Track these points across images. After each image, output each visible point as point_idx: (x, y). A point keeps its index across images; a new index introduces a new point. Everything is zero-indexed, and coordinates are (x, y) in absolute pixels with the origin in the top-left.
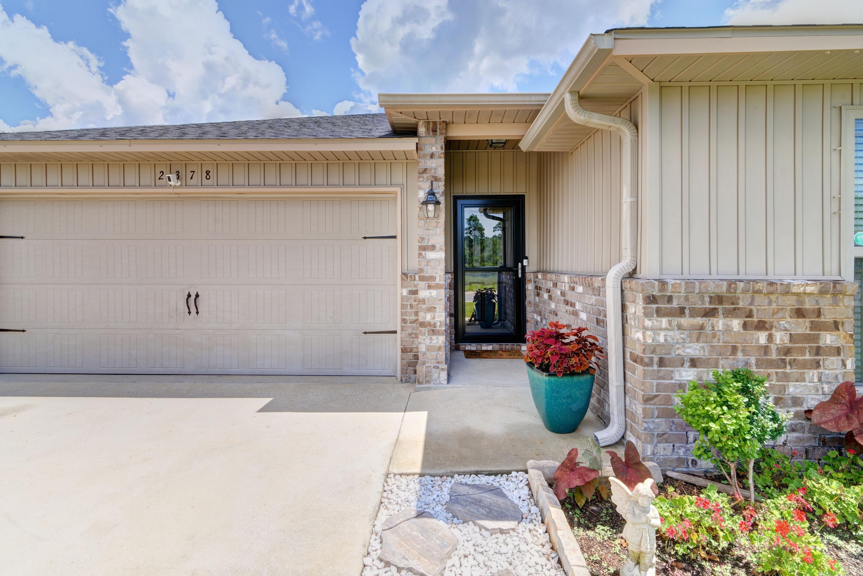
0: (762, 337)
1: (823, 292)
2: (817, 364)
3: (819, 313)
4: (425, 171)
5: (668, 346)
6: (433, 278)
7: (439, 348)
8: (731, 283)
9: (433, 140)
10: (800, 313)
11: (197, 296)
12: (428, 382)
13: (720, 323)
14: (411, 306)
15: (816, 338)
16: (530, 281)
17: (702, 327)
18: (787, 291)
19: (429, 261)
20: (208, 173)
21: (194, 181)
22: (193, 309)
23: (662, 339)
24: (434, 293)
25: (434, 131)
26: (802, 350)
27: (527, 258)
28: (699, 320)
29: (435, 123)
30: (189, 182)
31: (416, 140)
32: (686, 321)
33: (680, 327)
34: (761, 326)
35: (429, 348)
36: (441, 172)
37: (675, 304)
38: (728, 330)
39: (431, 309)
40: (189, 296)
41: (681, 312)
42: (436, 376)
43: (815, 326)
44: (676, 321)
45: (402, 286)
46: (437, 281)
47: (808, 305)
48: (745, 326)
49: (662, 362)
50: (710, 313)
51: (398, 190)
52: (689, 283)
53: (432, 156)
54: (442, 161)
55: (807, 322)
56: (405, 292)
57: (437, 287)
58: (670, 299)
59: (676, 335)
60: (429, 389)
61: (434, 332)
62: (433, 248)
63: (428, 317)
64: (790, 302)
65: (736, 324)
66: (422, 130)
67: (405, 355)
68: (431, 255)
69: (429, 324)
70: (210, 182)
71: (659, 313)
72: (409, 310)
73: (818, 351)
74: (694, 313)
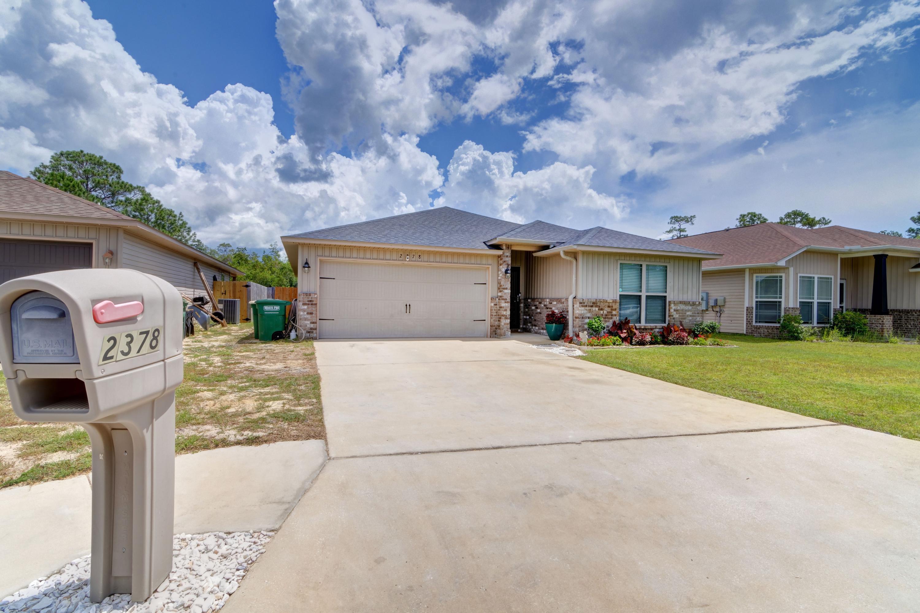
0: (602, 312)
1: (613, 302)
2: (612, 318)
3: (612, 307)
4: (505, 262)
5: (584, 314)
6: (506, 299)
7: (508, 324)
8: (596, 300)
9: (507, 251)
10: (609, 307)
11: (410, 305)
12: (505, 335)
13: (594, 309)
14: (495, 310)
15: (611, 312)
16: (522, 303)
17: (590, 310)
18: (606, 302)
19: (505, 293)
20: (420, 256)
21: (414, 259)
22: (408, 311)
23: (582, 312)
24: (507, 304)
25: (508, 248)
26: (609, 315)
27: (520, 293)
28: (590, 308)
29: (508, 245)
30: (413, 259)
31: (503, 251)
32: (587, 308)
33: (586, 310)
34: (602, 309)
35: (505, 324)
36: (510, 262)
37: (585, 304)
38: (595, 310)
39: (506, 310)
40: (406, 305)
41: (586, 306)
42: (507, 333)
43: (612, 310)
44: (585, 308)
45: (491, 302)
46: (508, 300)
47: (611, 305)
48: (599, 309)
49: (582, 318)
50: (592, 306)
51: (490, 266)
52: (588, 299)
53: (507, 256)
54: (510, 258)
55: (610, 309)
56: (493, 304)
57: (508, 302)
58: (584, 303)
59: (585, 311)
60: (505, 338)
61: (506, 318)
62: (506, 289)
63: (504, 313)
64: (607, 304)
65: (597, 309)
66: (504, 247)
67: (492, 328)
68: (506, 291)
69: (505, 315)
70: (420, 260)
71: (582, 306)
72: (494, 311)
73: (612, 315)
74: (589, 306)
